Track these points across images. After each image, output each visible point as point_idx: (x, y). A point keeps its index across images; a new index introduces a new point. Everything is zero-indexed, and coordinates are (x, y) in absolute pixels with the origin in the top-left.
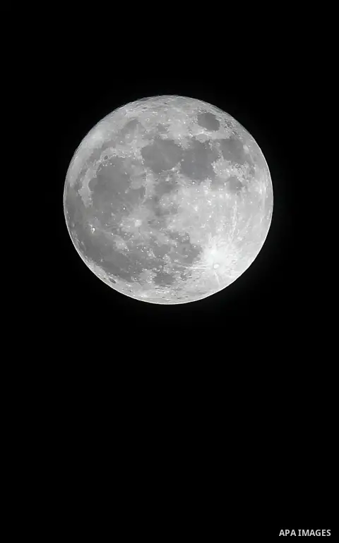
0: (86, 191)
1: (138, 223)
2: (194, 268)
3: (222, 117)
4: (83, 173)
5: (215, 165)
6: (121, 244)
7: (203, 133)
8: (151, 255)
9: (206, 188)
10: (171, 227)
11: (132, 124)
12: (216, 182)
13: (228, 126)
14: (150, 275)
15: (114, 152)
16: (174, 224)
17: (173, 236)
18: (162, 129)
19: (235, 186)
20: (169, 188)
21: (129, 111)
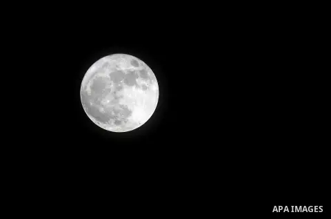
0: (89, 90)
1: (108, 101)
2: (129, 118)
3: (140, 62)
4: (87, 83)
5: (137, 80)
6: (102, 110)
7: (133, 68)
8: (113, 114)
9: (134, 88)
10: (121, 103)
11: (106, 65)
12: (137, 86)
13: (142, 65)
14: (112, 121)
15: (100, 75)
16: (122, 102)
17: (122, 106)
18: (117, 66)
19: (145, 88)
20: (120, 88)
21: (105, 60)
